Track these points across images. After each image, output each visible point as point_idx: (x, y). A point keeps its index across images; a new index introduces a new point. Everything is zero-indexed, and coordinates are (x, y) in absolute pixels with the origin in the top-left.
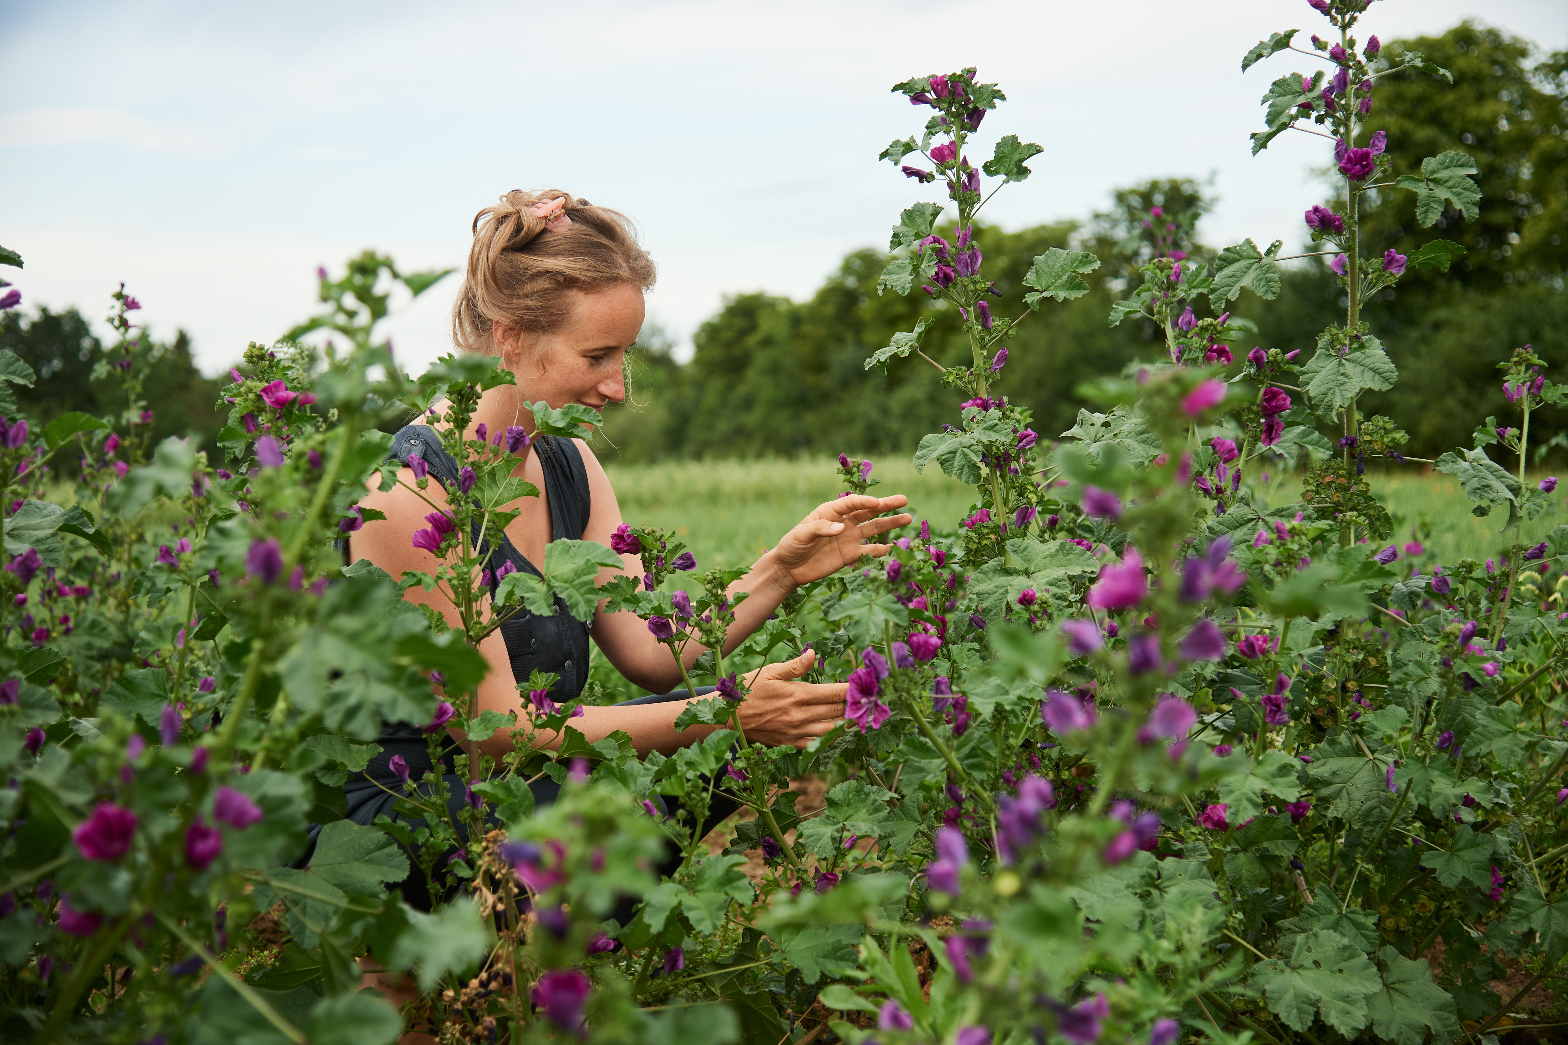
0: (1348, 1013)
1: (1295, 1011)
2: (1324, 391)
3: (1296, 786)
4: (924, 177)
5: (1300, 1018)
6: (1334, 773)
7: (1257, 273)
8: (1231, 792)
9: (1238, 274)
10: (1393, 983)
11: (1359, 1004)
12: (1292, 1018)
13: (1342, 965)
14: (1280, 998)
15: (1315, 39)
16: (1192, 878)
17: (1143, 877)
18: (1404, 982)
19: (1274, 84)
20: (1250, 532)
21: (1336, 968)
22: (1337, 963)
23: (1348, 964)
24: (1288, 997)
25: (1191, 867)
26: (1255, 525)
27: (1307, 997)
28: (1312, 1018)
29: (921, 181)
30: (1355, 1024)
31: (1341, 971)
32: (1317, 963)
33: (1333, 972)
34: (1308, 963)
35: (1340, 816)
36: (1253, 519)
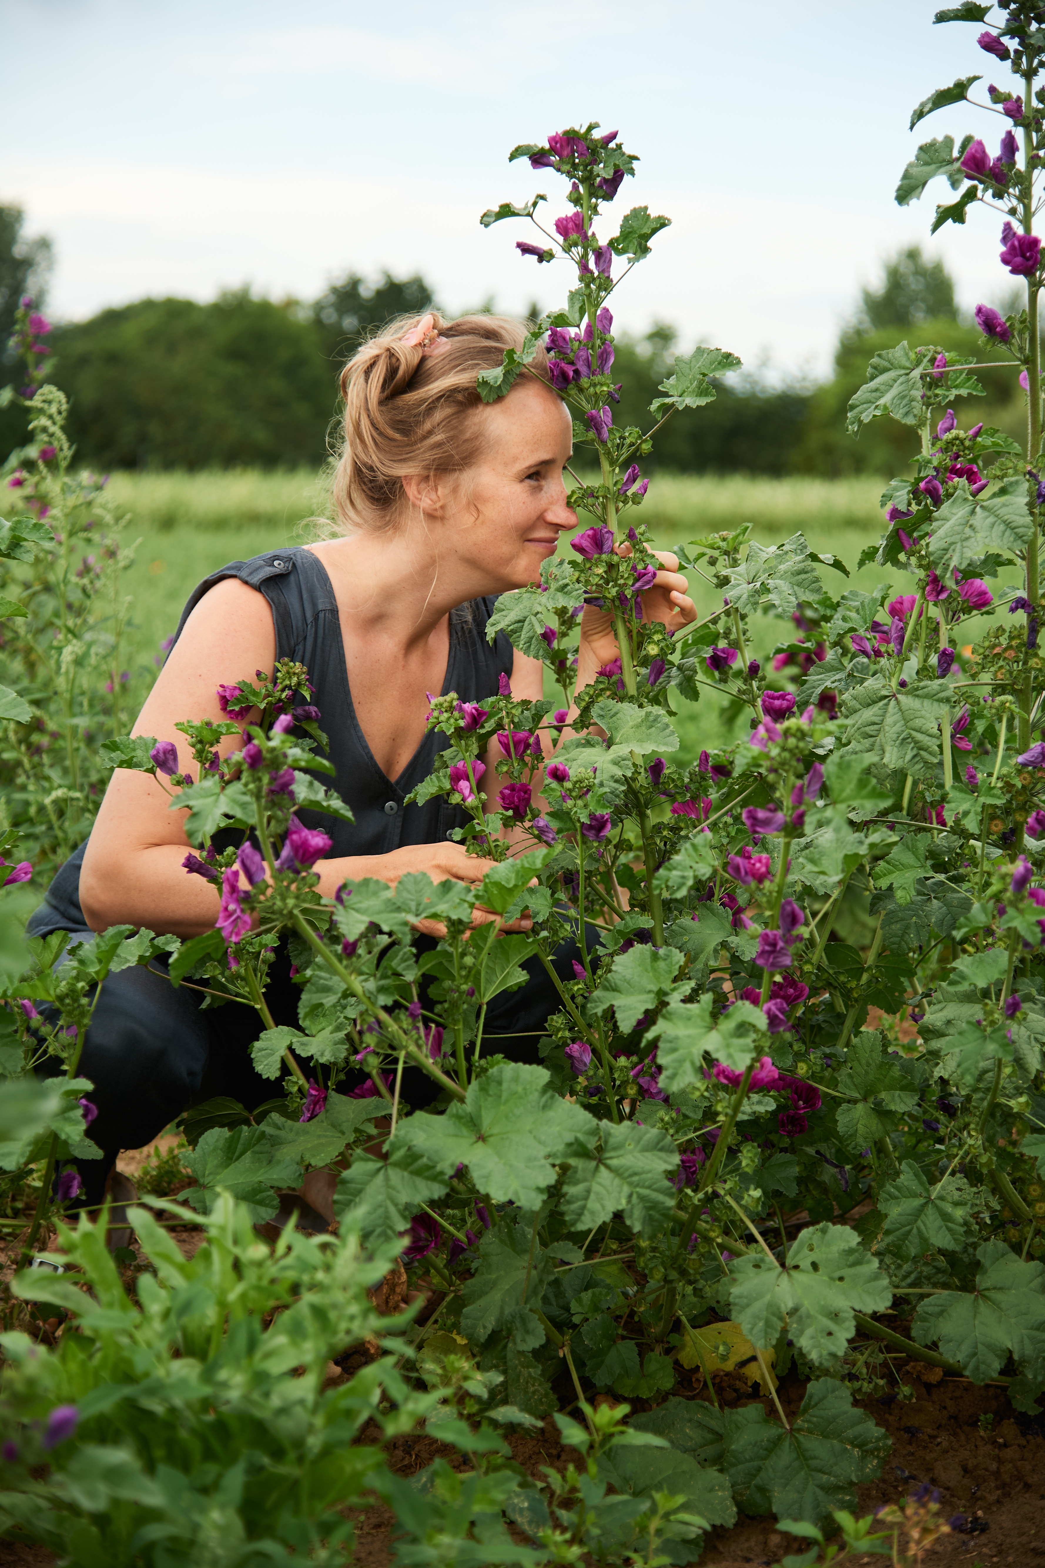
0: (830, 1334)
1: (761, 1324)
2: (945, 546)
3: (750, 1051)
4: (543, 256)
5: (766, 1333)
6: (949, 1022)
7: (901, 388)
8: (674, 1050)
9: (883, 388)
10: (987, 1289)
11: (847, 1324)
12: (755, 1331)
13: (845, 1272)
14: (748, 1305)
15: (992, 90)
16: (646, 1149)
17: (569, 1145)
18: (1001, 1289)
19: (921, 148)
20: (880, 712)
21: (837, 1274)
22: (839, 1268)
23: (852, 1271)
24: (758, 1306)
25: (648, 1136)
26: (887, 704)
27: (779, 1308)
28: (777, 1335)
29: (541, 260)
30: (833, 1349)
31: (841, 1279)
32: (815, 1266)
33: (832, 1279)
34: (805, 1264)
35: (946, 1077)
36: (886, 697)
